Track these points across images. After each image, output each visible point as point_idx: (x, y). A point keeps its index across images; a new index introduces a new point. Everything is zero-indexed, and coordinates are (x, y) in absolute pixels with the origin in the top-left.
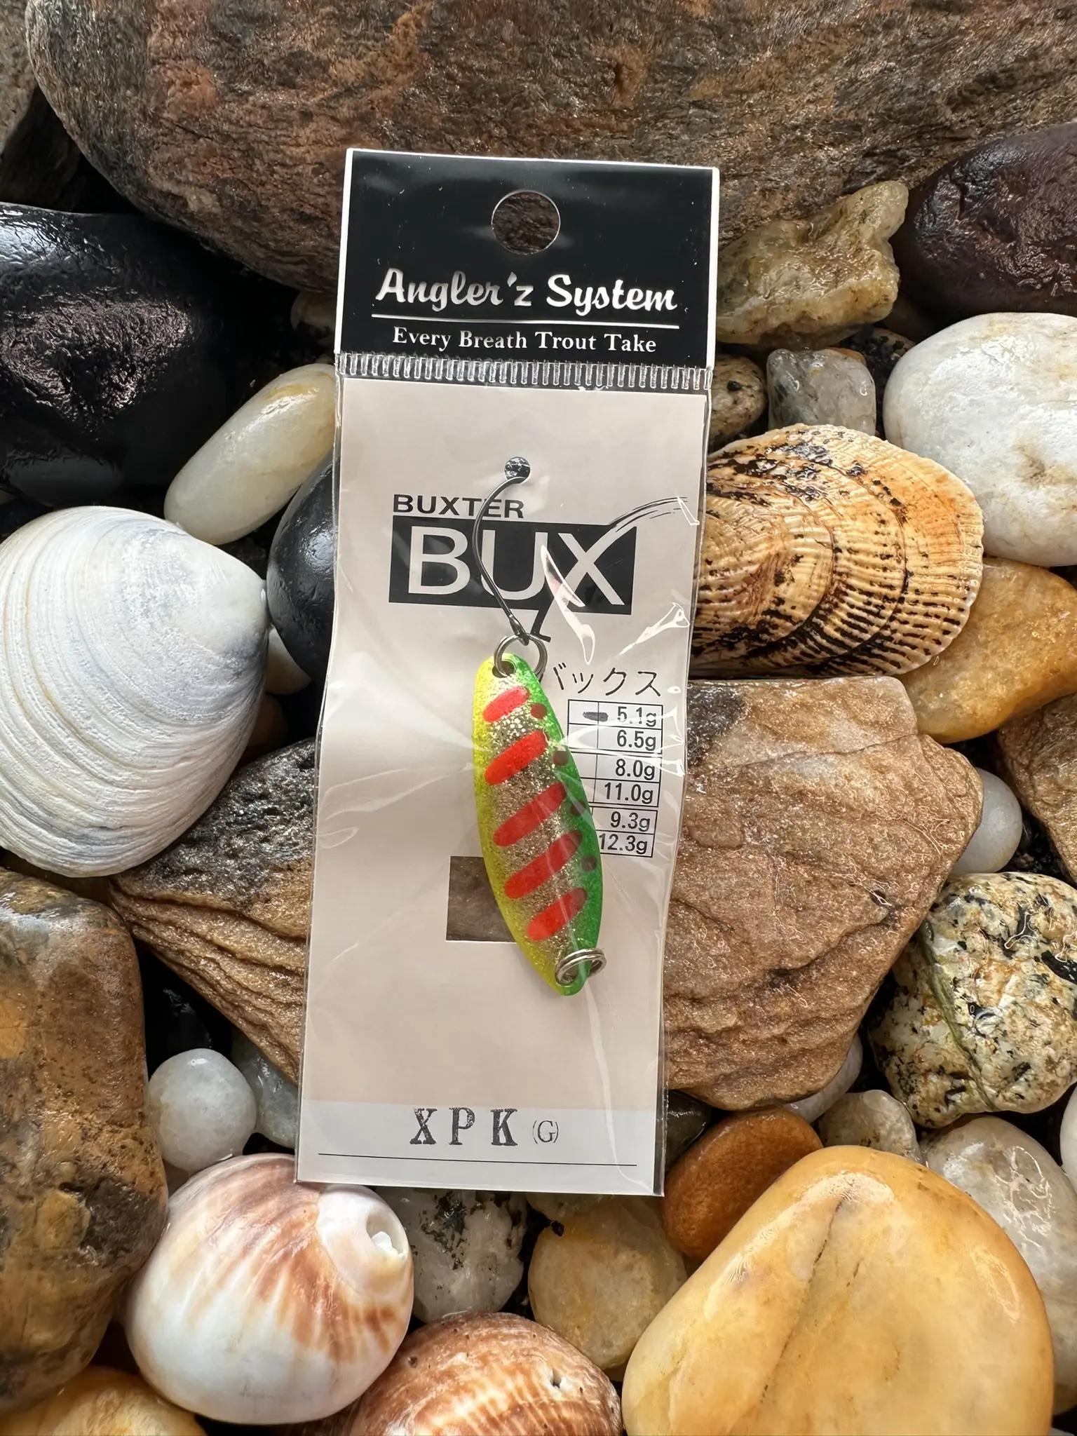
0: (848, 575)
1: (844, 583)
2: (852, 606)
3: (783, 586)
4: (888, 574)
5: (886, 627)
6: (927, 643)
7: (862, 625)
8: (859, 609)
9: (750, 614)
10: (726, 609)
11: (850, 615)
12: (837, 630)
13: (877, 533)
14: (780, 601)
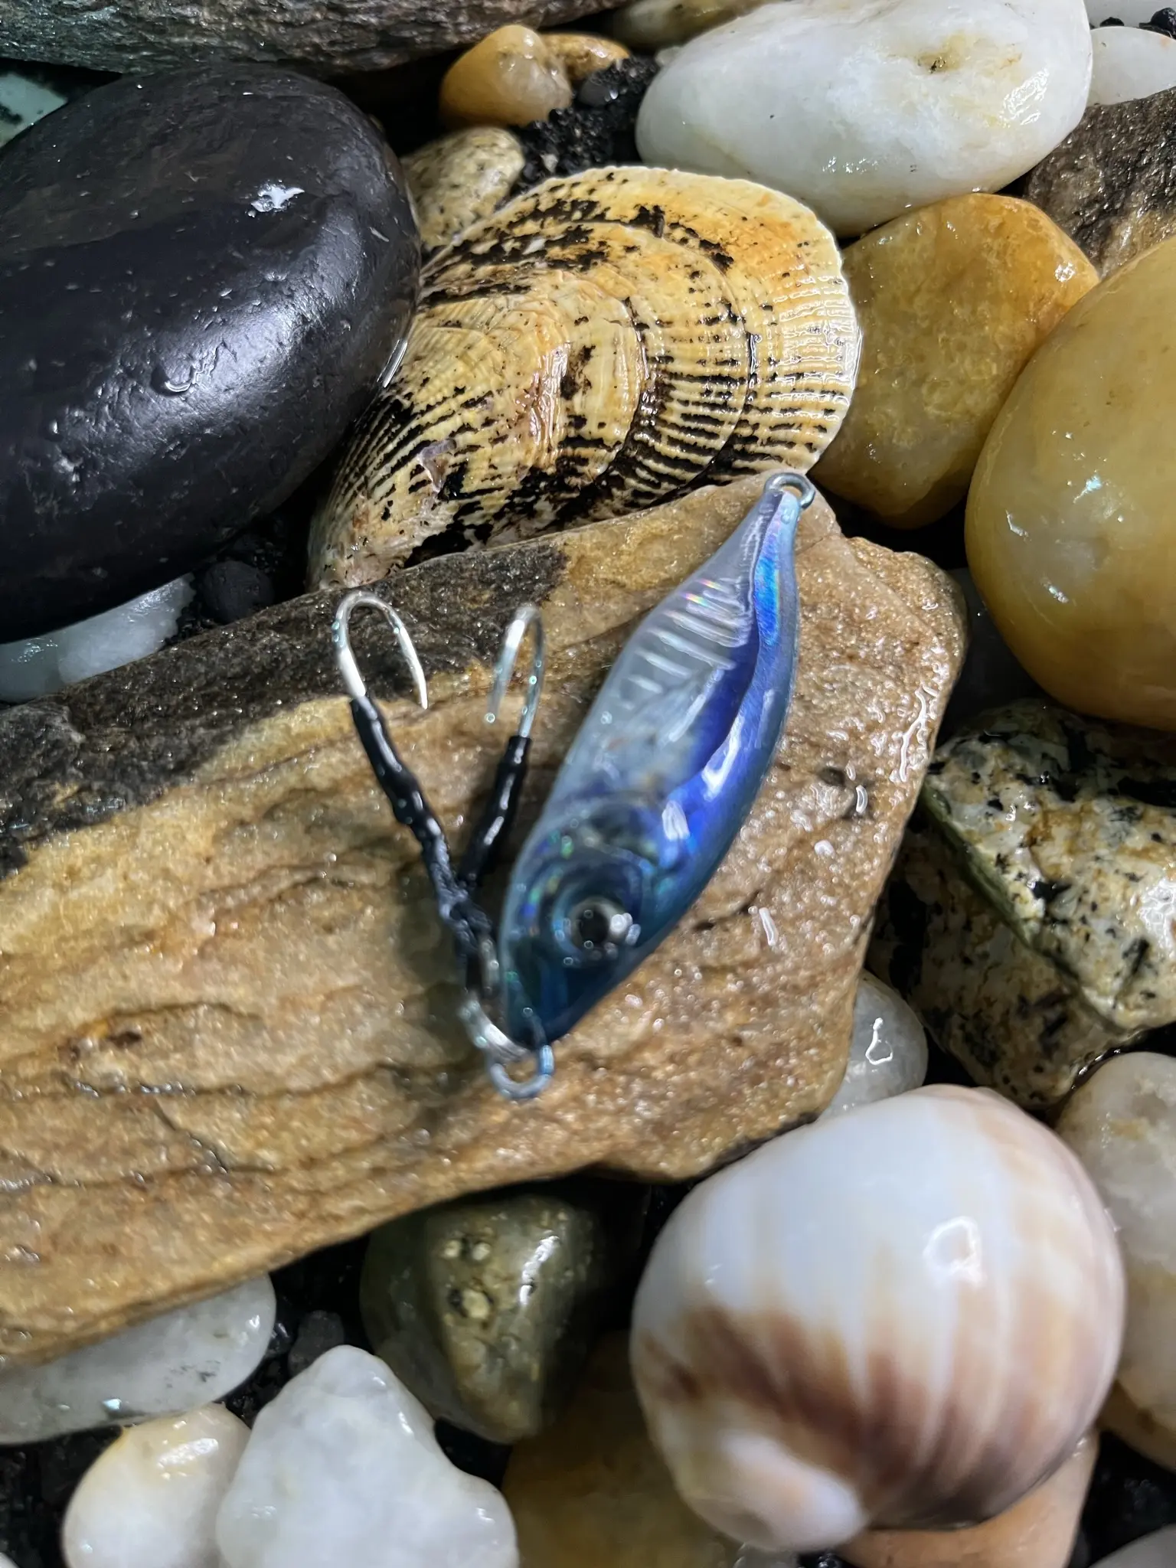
0: (669, 359)
1: (664, 371)
2: (686, 403)
3: (578, 399)
4: (726, 347)
5: (742, 423)
6: (809, 434)
7: (709, 427)
8: (697, 404)
9: (540, 451)
10: (501, 453)
11: (686, 417)
12: (673, 442)
13: (692, 290)
14: (579, 421)
